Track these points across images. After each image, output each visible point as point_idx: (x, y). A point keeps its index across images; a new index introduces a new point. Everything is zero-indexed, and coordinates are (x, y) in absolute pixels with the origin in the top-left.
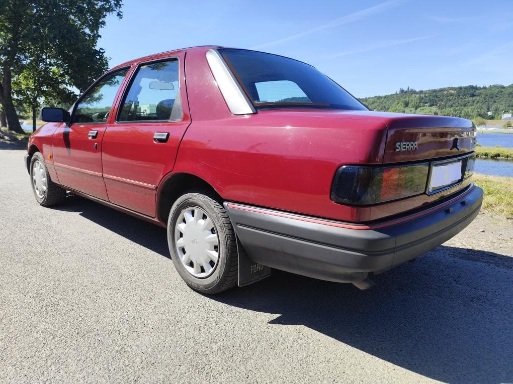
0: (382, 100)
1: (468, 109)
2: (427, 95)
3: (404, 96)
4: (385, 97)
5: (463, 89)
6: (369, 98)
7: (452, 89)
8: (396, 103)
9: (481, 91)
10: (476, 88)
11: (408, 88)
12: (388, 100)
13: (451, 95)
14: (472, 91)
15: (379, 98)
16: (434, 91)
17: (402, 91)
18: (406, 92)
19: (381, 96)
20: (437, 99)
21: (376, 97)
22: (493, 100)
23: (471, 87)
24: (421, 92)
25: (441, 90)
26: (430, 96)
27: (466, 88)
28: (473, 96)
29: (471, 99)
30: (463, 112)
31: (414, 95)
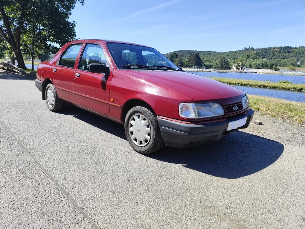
0: (233, 54)
1: (285, 61)
2: (261, 51)
3: (247, 52)
4: (236, 52)
5: (283, 49)
6: (226, 52)
7: (276, 48)
8: (242, 56)
9: (294, 50)
10: (291, 48)
11: (250, 47)
12: (237, 54)
13: (276, 51)
14: (288, 50)
15: (232, 52)
16: (266, 49)
17: (246, 48)
18: (248, 49)
20: (267, 54)
21: (230, 51)
22: (301, 55)
23: (288, 47)
24: (257, 49)
25: (270, 49)
26: (263, 52)
27: (285, 48)
28: (289, 52)
29: (287, 54)
30: (282, 62)
31: (253, 51)
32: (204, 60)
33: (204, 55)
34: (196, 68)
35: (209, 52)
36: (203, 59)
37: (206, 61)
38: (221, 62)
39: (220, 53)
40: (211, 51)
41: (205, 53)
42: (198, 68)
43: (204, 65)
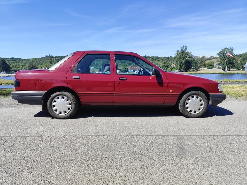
0: (37, 60)
2: (59, 58)
3: (48, 59)
4: (39, 59)
6: (30, 59)
8: (46, 62)
11: (50, 55)
12: (40, 60)
15: (35, 59)
16: (62, 57)
17: (47, 56)
18: (49, 57)
19: (36, 58)
21: (33, 58)
24: (56, 57)
31: (53, 58)
32: (11, 66)
33: (9, 61)
34: (6, 73)
35: (13, 58)
36: (10, 64)
37: (13, 66)
38: (30, 67)
39: (24, 59)
40: (15, 58)
41: (10, 60)
42: (7, 73)
43: (13, 70)
